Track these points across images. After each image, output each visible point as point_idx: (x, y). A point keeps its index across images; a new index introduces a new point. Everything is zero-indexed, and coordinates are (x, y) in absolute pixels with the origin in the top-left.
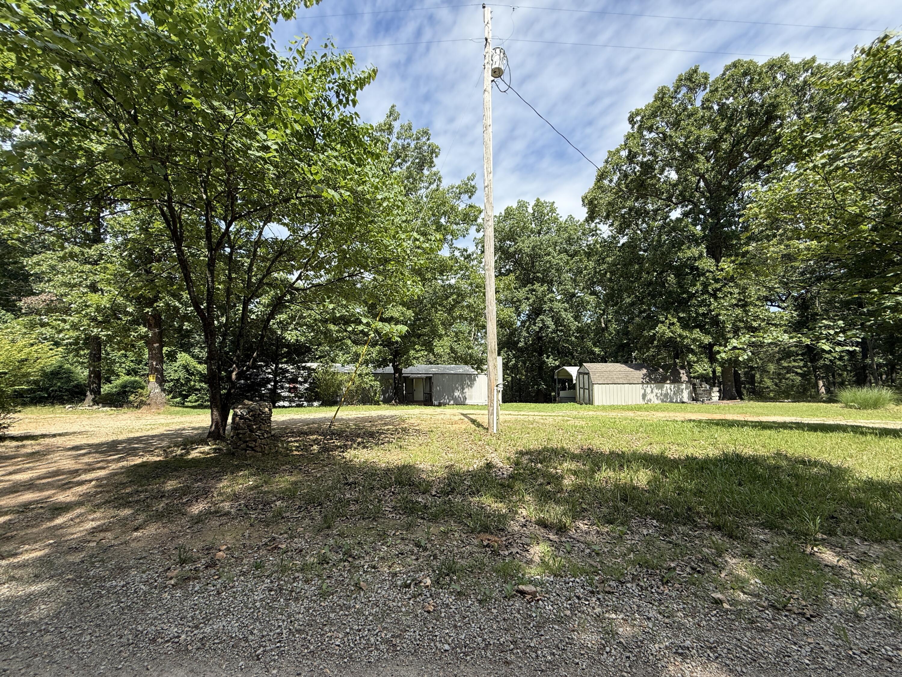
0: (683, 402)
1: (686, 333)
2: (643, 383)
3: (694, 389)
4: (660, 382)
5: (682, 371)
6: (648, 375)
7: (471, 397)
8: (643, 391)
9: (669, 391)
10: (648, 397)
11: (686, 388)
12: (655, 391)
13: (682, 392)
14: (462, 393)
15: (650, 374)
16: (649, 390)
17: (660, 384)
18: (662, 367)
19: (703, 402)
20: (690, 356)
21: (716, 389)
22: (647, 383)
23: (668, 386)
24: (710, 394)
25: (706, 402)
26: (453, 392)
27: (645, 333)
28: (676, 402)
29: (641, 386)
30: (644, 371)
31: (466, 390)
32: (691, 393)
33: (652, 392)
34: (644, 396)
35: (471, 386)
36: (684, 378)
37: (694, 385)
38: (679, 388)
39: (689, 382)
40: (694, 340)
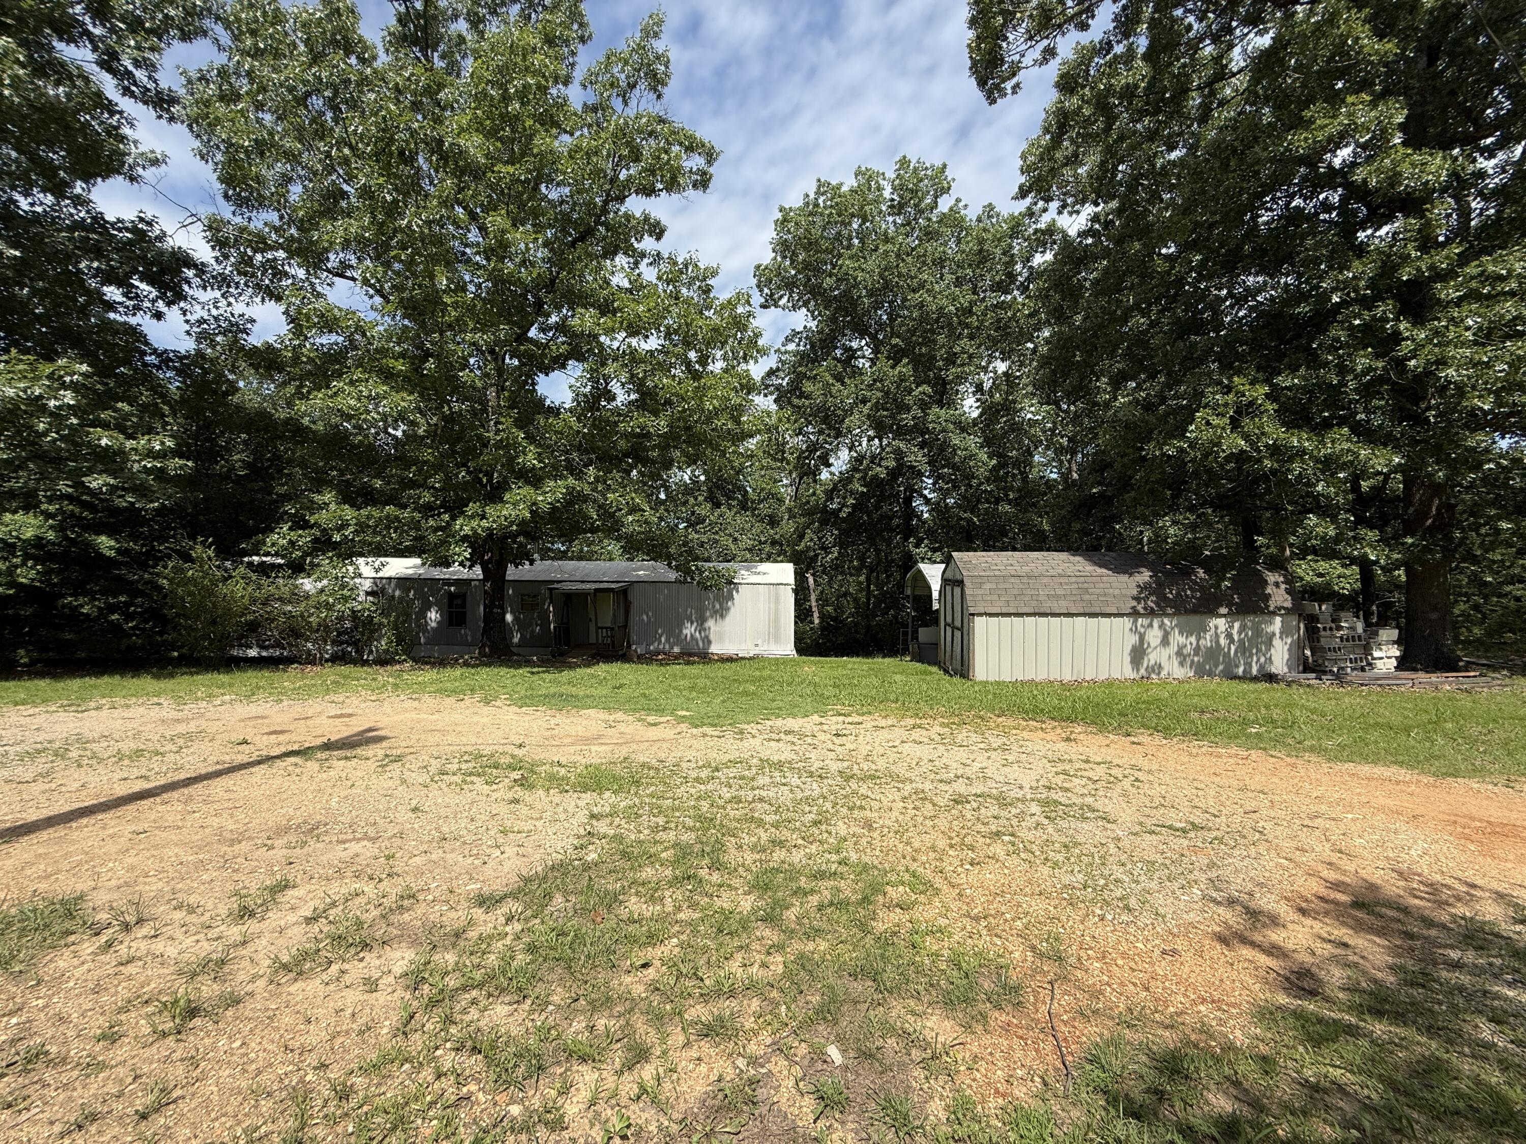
0: (1271, 678)
1: (1298, 440)
2: (1134, 614)
3: (1312, 633)
4: (1195, 611)
5: (1272, 577)
6: (1155, 590)
7: (721, 639)
8: (1133, 639)
9: (1223, 641)
10: (1152, 658)
11: (1284, 632)
12: (1177, 639)
13: (1269, 644)
14: (701, 628)
15: (1160, 585)
16: (1154, 636)
17: (1195, 619)
18: (1206, 565)
19: (1340, 678)
20: (1312, 520)
21: (1389, 634)
22: (1151, 613)
23: (1221, 623)
24: (1367, 650)
25: (1353, 675)
26: (681, 626)
27: (1151, 449)
28: (1248, 678)
29: (1127, 622)
30: (1145, 576)
31: (710, 623)
32: (1298, 647)
33: (1165, 642)
34: (1138, 654)
35: (722, 613)
36: (1279, 597)
37: (1311, 621)
38: (1258, 632)
39: (1296, 610)
40: (1328, 465)
